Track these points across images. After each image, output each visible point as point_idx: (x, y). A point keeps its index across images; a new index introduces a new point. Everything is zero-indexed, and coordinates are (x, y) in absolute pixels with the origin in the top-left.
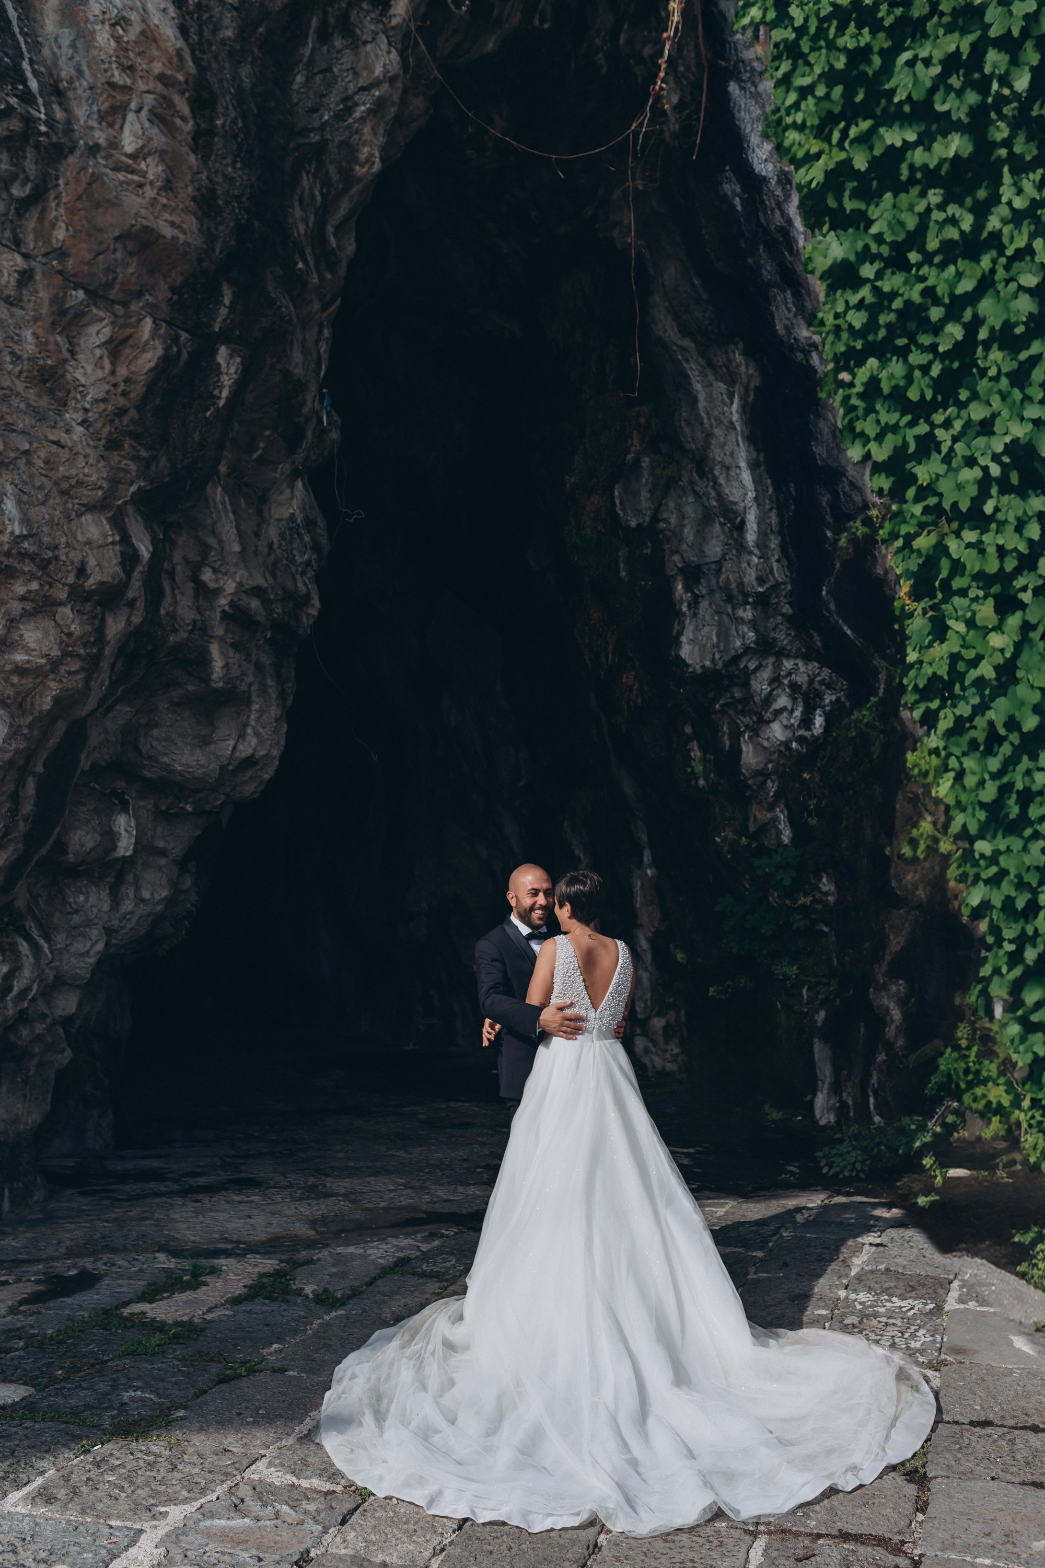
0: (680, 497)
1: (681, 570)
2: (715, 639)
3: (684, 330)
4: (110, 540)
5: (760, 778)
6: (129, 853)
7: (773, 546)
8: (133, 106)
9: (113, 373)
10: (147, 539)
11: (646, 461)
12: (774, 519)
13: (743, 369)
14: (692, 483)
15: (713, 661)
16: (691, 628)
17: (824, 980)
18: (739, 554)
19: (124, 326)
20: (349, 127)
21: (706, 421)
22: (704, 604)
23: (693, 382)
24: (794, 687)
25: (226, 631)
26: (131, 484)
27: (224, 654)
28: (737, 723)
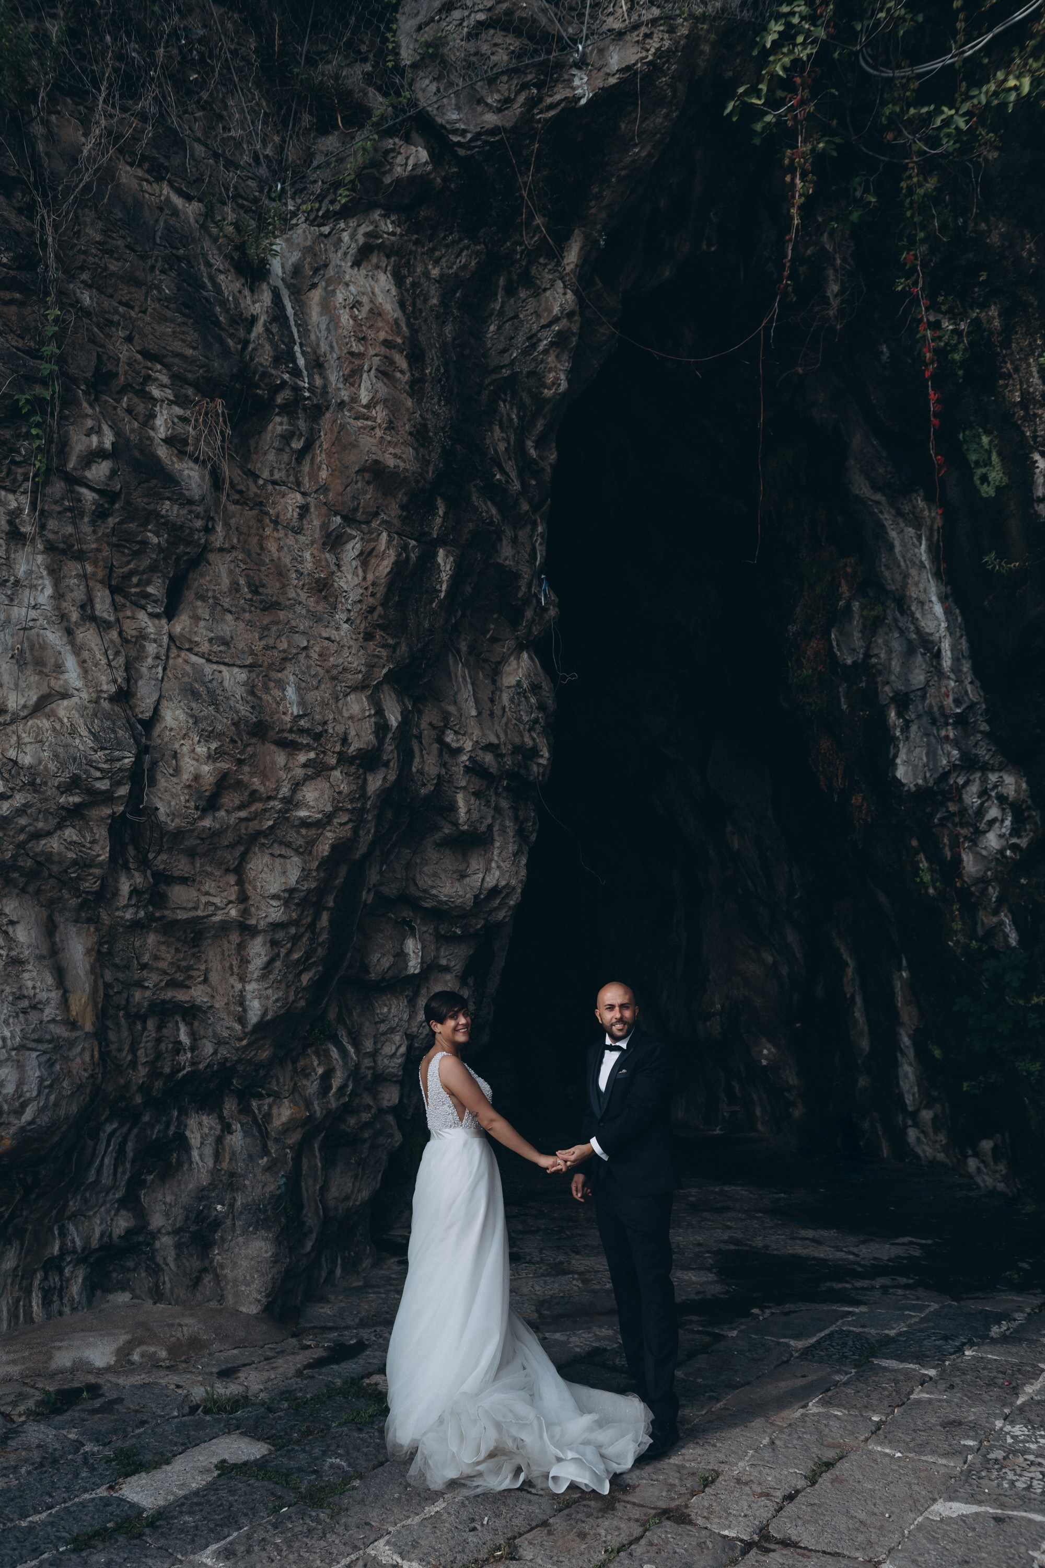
0: (887, 634)
1: (892, 699)
2: (925, 759)
3: (876, 488)
4: (367, 714)
5: (981, 885)
6: (417, 971)
7: (965, 669)
8: (366, 368)
9: (364, 579)
10: (397, 710)
11: (856, 605)
12: (964, 644)
13: (926, 513)
14: (895, 620)
15: (925, 778)
16: (905, 750)
18: (940, 680)
19: (369, 541)
20: (534, 359)
21: (902, 563)
22: (914, 728)
23: (889, 530)
24: (1002, 799)
25: (469, 782)
26: (384, 667)
27: (466, 801)
28: (956, 835)
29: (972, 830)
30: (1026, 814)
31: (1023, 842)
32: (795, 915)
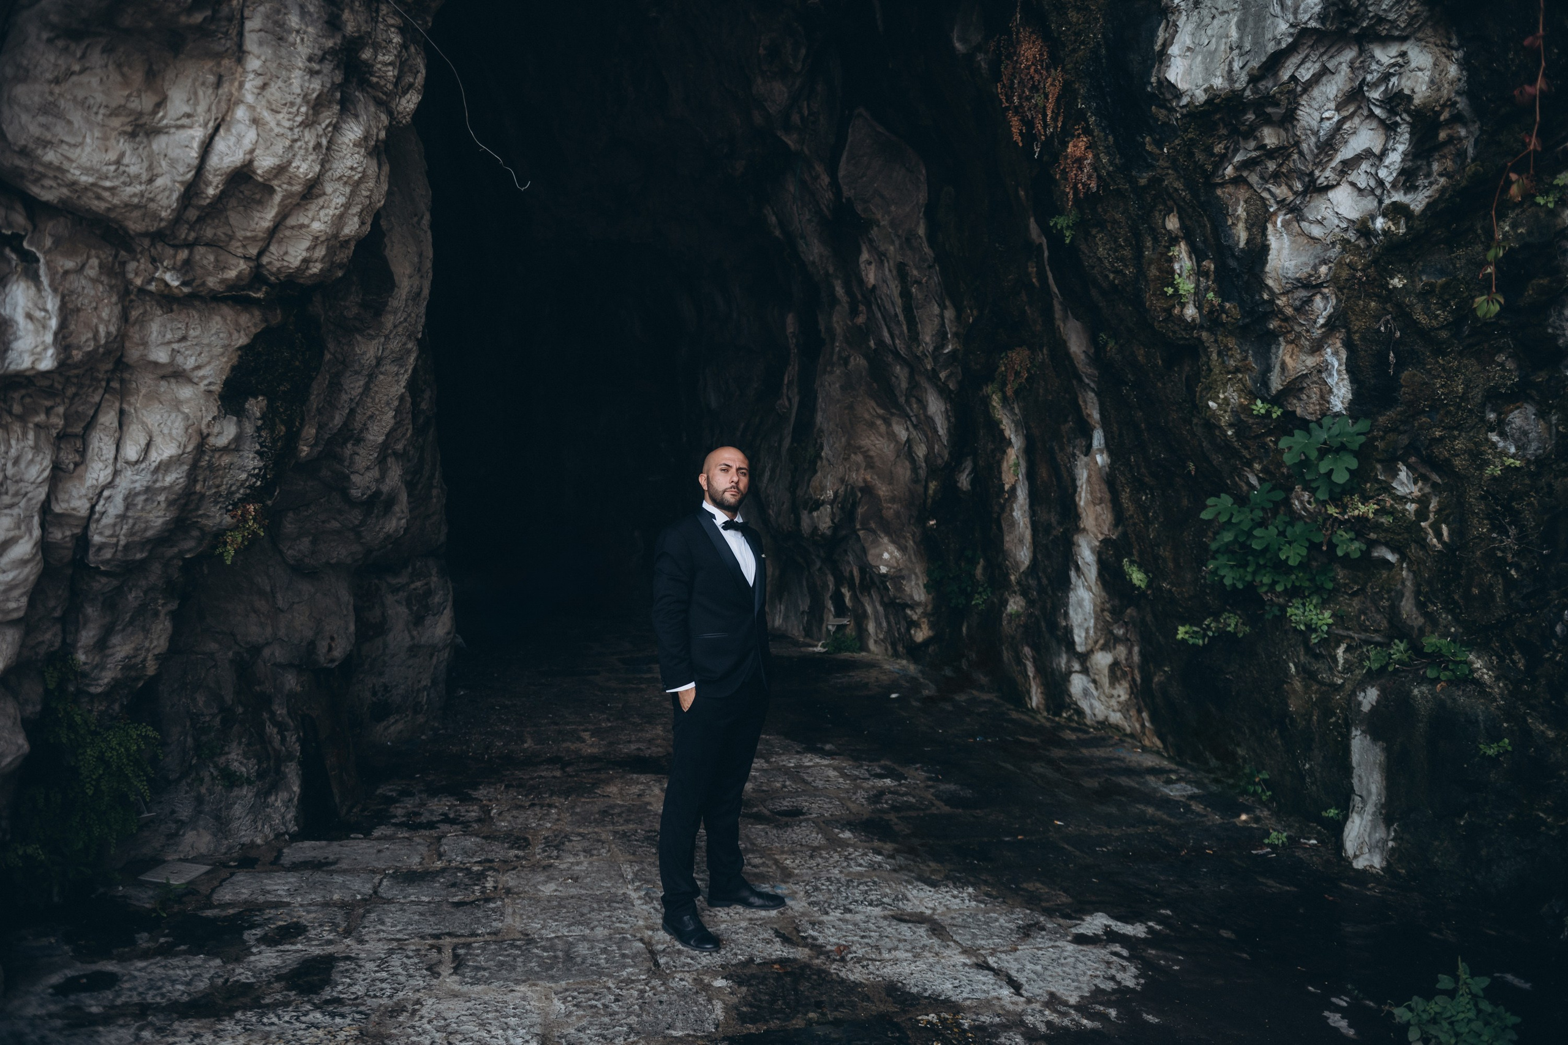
2: (1234, 34)
5: (1303, 294)
15: (1229, 75)
16: (1190, 27)
17: (1378, 638)
24: (1396, 101)
28: (1263, 199)
29: (1298, 186)
30: (1443, 135)
31: (1417, 202)
32: (943, 375)
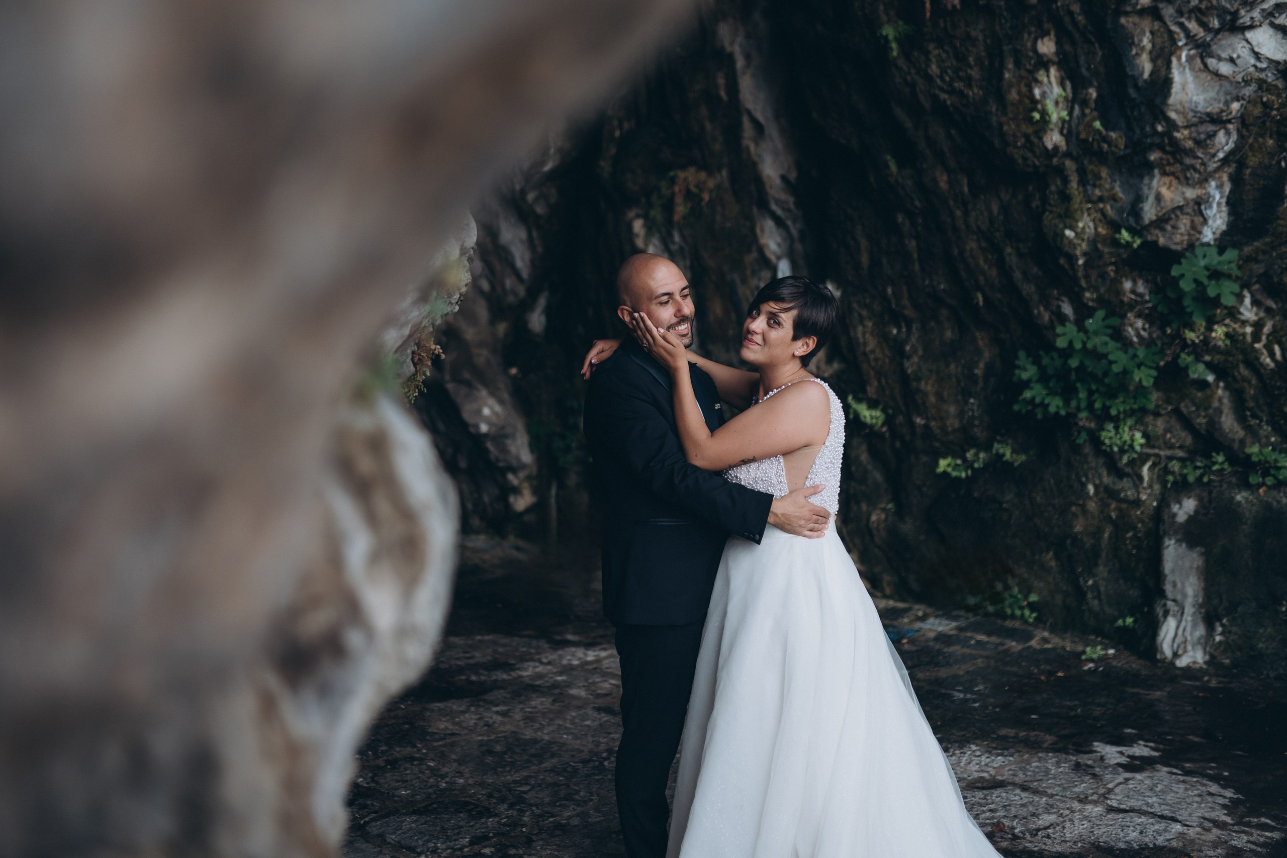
5: (1211, 128)
17: (1181, 454)
28: (1171, 33)
29: (1216, 23)
32: (531, 197)
